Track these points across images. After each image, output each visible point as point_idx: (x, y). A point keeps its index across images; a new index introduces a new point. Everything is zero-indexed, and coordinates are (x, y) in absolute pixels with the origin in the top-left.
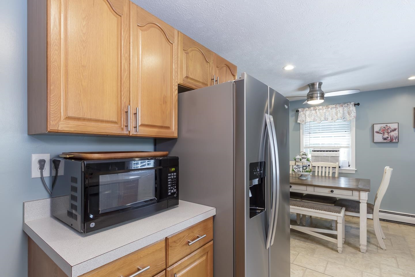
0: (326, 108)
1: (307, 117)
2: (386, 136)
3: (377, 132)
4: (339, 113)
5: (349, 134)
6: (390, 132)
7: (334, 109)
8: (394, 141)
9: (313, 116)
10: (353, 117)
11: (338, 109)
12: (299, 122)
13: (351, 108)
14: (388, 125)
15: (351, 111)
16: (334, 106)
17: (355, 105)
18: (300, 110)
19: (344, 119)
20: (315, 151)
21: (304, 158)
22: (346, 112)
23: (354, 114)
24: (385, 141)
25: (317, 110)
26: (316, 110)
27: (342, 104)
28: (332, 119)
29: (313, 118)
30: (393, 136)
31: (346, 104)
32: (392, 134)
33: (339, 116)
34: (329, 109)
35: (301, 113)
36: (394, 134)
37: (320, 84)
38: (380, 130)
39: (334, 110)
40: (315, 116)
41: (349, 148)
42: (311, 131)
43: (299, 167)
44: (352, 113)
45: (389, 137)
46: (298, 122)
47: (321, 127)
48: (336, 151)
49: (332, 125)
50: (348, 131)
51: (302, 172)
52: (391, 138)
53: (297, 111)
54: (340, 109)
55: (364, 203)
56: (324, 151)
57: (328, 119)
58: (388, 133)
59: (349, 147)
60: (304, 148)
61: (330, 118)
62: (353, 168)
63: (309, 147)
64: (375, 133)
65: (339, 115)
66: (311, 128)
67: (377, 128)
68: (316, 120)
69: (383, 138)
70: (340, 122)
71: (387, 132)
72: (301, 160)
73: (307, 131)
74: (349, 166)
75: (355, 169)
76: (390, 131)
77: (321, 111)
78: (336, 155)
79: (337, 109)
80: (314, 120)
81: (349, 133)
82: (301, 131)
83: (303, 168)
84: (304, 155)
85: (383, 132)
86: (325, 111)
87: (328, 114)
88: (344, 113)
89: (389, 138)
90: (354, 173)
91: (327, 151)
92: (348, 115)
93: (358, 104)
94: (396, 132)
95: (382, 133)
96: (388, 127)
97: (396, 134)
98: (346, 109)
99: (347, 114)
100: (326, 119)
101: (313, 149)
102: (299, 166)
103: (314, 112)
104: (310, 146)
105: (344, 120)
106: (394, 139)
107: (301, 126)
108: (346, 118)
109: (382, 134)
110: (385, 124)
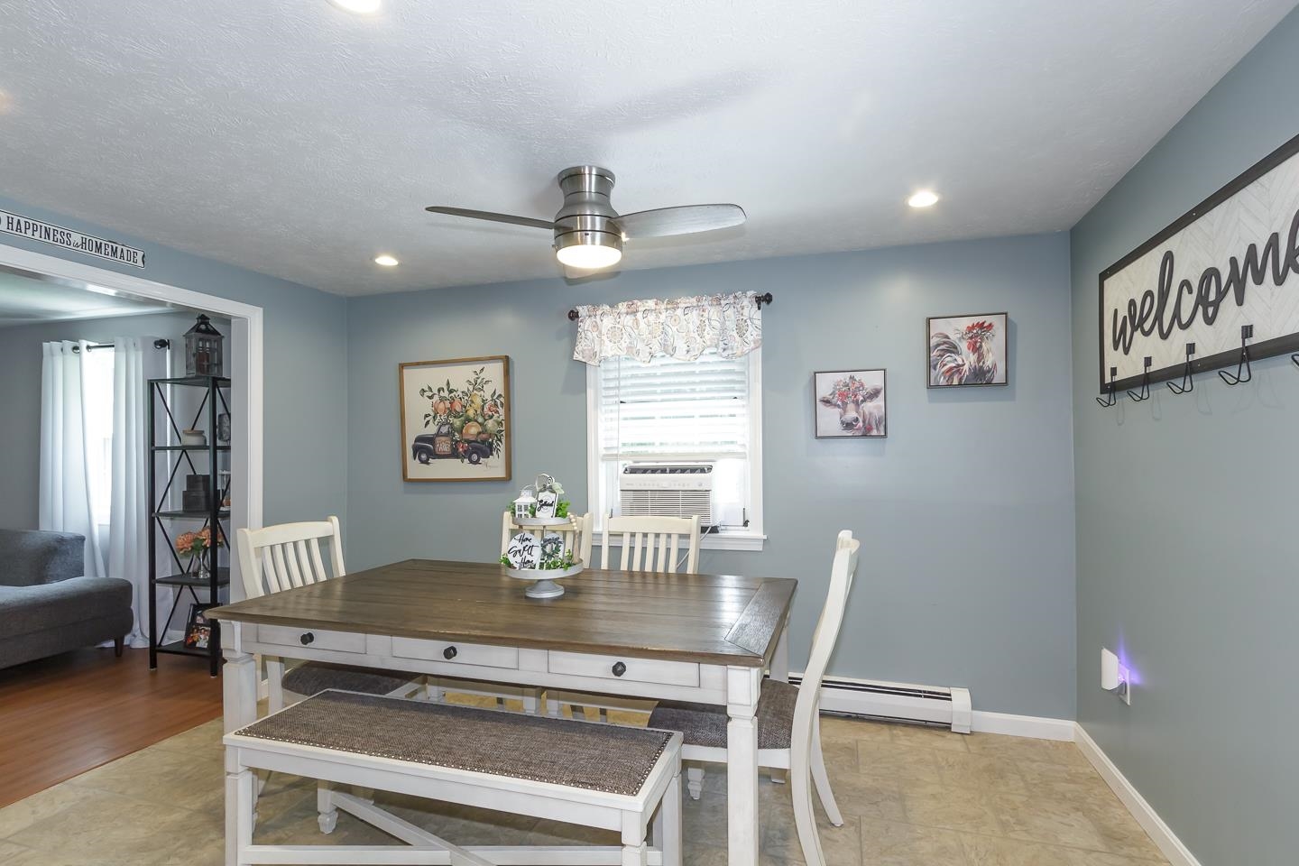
0: (669, 306)
1: (604, 338)
2: (851, 414)
3: (827, 402)
4: (707, 328)
5: (744, 406)
6: (862, 401)
7: (695, 312)
8: (874, 432)
9: (625, 336)
10: (752, 345)
11: (706, 314)
12: (580, 358)
13: (746, 312)
14: (858, 376)
15: (746, 321)
16: (693, 301)
17: (759, 300)
18: (583, 311)
19: (724, 350)
20: (634, 471)
21: (546, 504)
22: (731, 325)
23: (755, 333)
24: (849, 433)
25: (639, 315)
26: (635, 313)
27: (719, 295)
28: (688, 351)
29: (624, 345)
30: (870, 414)
31: (731, 297)
32: (869, 407)
33: (707, 337)
34: (679, 312)
35: (586, 325)
36: (874, 407)
37: (604, 178)
38: (833, 394)
39: (694, 316)
40: (633, 335)
41: (745, 458)
42: (627, 395)
43: (530, 544)
44: (750, 329)
45: (861, 420)
46: (577, 356)
47: (658, 381)
48: (703, 471)
49: (693, 373)
50: (742, 398)
51: (537, 567)
52: (864, 422)
53: (574, 315)
54: (711, 313)
55: (743, 718)
56: (664, 471)
57: (674, 349)
58: (857, 403)
59: (745, 453)
60: (603, 460)
61: (681, 346)
62: (756, 532)
63: (616, 455)
64: (820, 406)
65: (710, 334)
66: (623, 383)
67: (826, 386)
68: (638, 352)
69: (843, 423)
70: (712, 361)
71: (853, 402)
72: (534, 515)
73: (612, 393)
74: (746, 524)
75: (760, 535)
76: (861, 398)
77: (651, 317)
78: (701, 485)
79: (702, 313)
80: (632, 352)
81: (744, 403)
82: (590, 392)
83: (544, 547)
84: (547, 493)
85: (843, 402)
86: (663, 317)
87: (675, 329)
88: (724, 330)
89: (861, 424)
90: (761, 549)
91: (673, 471)
92: (738, 339)
93: (768, 299)
94: (879, 401)
95: (839, 403)
96: (857, 385)
97: (878, 407)
98: (730, 312)
99: (735, 333)
100: (669, 350)
101: (630, 464)
102: (527, 543)
103: (628, 320)
104: (620, 452)
105: (725, 354)
106: (874, 427)
107: (590, 373)
108: (732, 349)
109: (839, 406)
110: (848, 374)
